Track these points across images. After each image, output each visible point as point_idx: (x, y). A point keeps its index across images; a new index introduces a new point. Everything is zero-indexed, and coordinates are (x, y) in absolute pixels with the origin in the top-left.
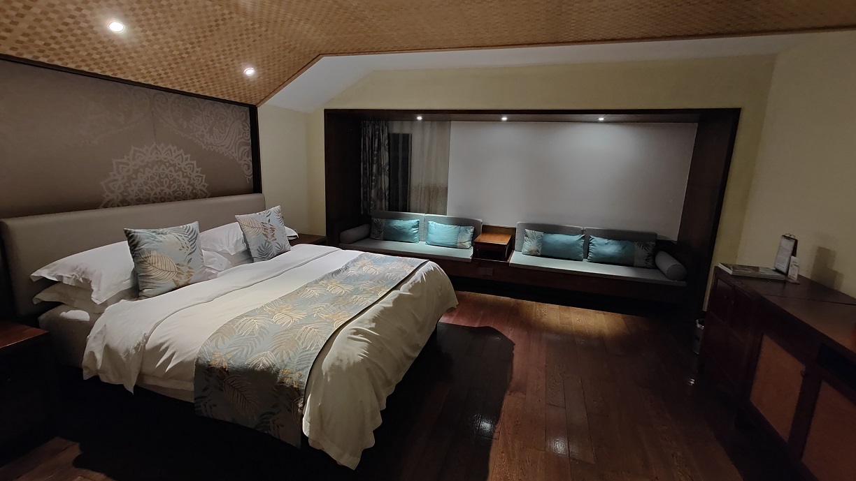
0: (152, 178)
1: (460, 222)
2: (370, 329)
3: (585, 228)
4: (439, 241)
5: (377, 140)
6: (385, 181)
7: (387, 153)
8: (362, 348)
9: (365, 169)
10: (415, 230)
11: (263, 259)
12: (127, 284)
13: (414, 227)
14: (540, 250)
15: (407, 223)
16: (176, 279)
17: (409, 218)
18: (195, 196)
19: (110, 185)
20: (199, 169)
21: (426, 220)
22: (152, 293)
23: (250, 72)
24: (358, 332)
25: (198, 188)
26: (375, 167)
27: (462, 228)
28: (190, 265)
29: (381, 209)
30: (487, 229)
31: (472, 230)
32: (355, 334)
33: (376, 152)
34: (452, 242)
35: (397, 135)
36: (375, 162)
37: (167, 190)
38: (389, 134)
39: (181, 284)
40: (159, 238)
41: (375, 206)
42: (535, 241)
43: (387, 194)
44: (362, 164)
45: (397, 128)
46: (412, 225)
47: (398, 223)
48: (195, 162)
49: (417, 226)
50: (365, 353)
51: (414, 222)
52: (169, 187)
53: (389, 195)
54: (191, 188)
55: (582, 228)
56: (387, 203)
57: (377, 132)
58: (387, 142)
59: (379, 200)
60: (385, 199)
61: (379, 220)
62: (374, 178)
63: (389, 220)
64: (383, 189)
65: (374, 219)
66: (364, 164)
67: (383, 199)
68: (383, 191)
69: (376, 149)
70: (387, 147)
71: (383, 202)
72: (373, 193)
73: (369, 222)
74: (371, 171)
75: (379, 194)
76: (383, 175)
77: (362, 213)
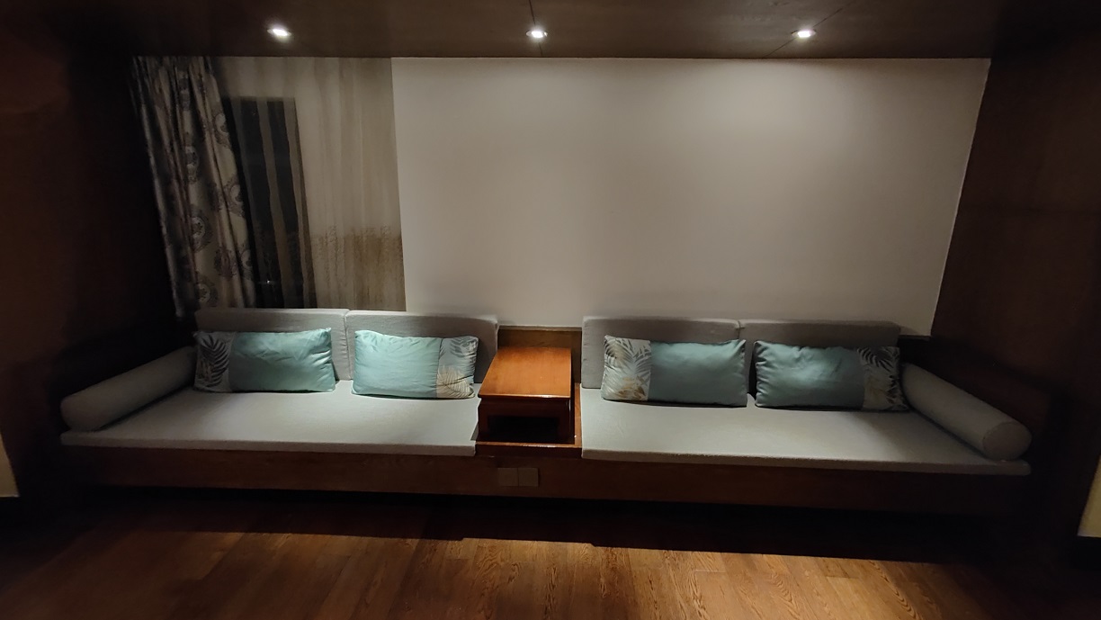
1: (440, 327)
3: (744, 322)
4: (387, 385)
5: (187, 115)
6: (233, 227)
7: (229, 153)
9: (169, 198)
10: (320, 359)
13: (315, 350)
14: (646, 388)
15: (295, 339)
17: (302, 325)
21: (350, 327)
26: (192, 188)
27: (447, 342)
29: (233, 304)
30: (512, 340)
31: (472, 347)
33: (189, 150)
34: (422, 385)
36: (191, 176)
41: (215, 294)
42: (634, 366)
43: (245, 258)
44: (157, 183)
45: (250, 82)
46: (309, 346)
47: (270, 343)
49: (327, 344)
51: (313, 335)
55: (735, 322)
56: (249, 284)
57: (185, 92)
58: (221, 120)
59: (223, 280)
60: (241, 274)
61: (215, 336)
62: (196, 220)
63: (245, 336)
64: (230, 247)
65: (202, 337)
66: (166, 184)
67: (236, 278)
68: (232, 255)
69: (189, 140)
70: (225, 135)
71: (237, 287)
72: (200, 262)
73: (193, 342)
74: (186, 201)
75: (218, 262)
76: (223, 211)
77: (179, 313)
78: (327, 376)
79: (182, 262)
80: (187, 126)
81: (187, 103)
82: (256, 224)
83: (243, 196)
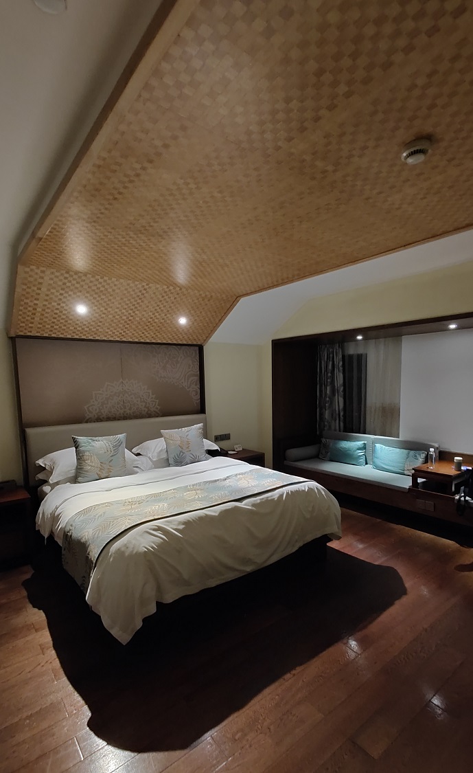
0: (118, 403)
1: (412, 446)
2: (175, 530)
5: (331, 363)
6: (339, 402)
7: (341, 375)
8: (153, 543)
9: (321, 391)
10: (361, 453)
11: (177, 466)
12: (72, 473)
13: (359, 449)
15: (353, 444)
16: (99, 473)
18: (150, 416)
19: (90, 408)
20: (154, 396)
21: (374, 442)
22: (83, 481)
23: (183, 321)
24: (159, 529)
25: (152, 410)
26: (328, 388)
27: (412, 453)
28: (110, 464)
29: (335, 430)
30: (444, 456)
31: (424, 455)
32: (154, 530)
33: (329, 374)
34: (398, 469)
35: (351, 357)
36: (329, 384)
37: (128, 412)
38: (343, 356)
39: (102, 477)
40: (93, 444)
41: (330, 426)
43: (342, 414)
44: (318, 386)
45: (352, 350)
46: (357, 447)
47: (345, 445)
48: (150, 391)
49: (364, 447)
50: (153, 547)
51: (360, 443)
52: (130, 409)
53: (344, 416)
54: (146, 410)
56: (342, 424)
57: (331, 355)
58: (341, 363)
59: (333, 421)
60: (339, 420)
61: (327, 440)
62: (328, 399)
63: (336, 441)
64: (337, 409)
65: (323, 440)
66: (321, 386)
67: (337, 421)
68: (337, 412)
69: (330, 371)
70: (341, 368)
71: (337, 424)
72: (327, 414)
73: (320, 442)
74: (326, 393)
75: (332, 415)
76: (337, 396)
77: (318, 433)
78: (363, 460)
79: (322, 414)
80: (330, 367)
81: (331, 359)
82: (347, 401)
83: (344, 390)
